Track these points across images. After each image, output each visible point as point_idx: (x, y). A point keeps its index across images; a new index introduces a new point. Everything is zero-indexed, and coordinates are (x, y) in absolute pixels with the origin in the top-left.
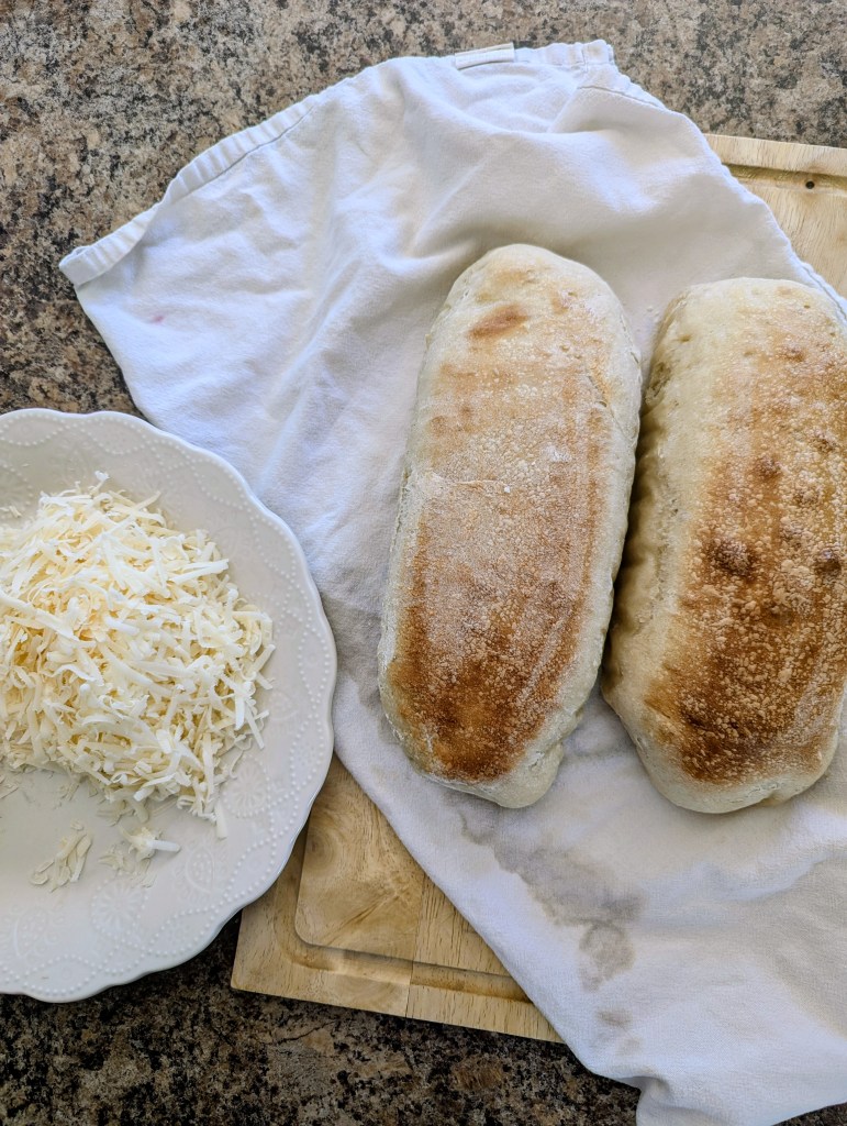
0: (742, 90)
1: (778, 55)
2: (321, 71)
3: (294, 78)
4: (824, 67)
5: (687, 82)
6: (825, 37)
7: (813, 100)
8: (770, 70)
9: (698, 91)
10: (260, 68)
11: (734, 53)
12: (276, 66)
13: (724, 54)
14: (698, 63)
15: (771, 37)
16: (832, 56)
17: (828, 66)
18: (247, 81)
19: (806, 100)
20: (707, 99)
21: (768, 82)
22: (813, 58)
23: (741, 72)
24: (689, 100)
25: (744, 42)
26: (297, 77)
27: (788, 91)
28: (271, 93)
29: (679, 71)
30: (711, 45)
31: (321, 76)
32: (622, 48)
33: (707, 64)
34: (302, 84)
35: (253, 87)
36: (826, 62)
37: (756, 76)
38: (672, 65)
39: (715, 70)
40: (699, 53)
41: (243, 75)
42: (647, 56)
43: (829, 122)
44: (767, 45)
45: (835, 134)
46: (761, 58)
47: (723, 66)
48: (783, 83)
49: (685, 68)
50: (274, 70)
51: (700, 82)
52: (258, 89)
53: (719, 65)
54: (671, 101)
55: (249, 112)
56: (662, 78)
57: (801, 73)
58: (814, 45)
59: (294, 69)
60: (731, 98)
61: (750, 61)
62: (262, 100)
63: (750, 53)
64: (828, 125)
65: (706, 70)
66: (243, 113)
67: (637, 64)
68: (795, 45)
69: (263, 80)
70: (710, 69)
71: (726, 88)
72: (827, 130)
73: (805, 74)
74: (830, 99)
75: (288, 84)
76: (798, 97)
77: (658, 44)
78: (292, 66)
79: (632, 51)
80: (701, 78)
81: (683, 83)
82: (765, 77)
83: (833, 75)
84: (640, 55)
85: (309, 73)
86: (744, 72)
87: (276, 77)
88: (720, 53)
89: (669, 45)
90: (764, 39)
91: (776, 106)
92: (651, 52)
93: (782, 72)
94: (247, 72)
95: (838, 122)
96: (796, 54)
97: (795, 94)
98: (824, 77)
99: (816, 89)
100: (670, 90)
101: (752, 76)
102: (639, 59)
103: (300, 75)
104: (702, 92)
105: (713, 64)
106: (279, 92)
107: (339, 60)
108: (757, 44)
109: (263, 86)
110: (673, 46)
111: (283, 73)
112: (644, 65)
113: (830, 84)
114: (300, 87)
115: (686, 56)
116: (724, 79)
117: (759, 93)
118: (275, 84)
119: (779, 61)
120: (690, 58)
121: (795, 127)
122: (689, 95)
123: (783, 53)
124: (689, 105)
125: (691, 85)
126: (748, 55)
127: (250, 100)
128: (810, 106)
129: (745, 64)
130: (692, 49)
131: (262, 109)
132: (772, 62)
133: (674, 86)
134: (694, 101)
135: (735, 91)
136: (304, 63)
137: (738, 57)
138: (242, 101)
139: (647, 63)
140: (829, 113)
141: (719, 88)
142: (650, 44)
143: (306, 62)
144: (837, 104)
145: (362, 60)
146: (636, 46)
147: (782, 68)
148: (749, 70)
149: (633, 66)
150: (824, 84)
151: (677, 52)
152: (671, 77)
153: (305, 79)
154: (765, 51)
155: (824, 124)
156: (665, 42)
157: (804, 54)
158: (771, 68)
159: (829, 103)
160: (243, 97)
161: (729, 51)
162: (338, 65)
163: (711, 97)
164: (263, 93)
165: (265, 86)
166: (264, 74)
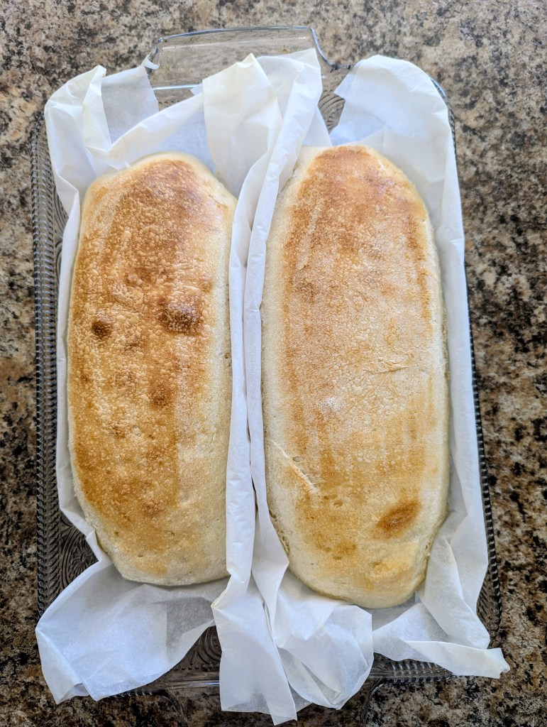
0: (397, 45)
1: (427, 19)
2: (69, 12)
3: (47, 16)
4: (462, 31)
5: (354, 36)
6: (465, 8)
7: (452, 56)
8: (420, 31)
9: (362, 44)
10: (21, 7)
11: (392, 16)
12: (35, 6)
13: (385, 16)
14: (364, 21)
15: (422, 5)
16: (469, 23)
17: (466, 30)
18: (11, 17)
19: (446, 56)
20: (369, 51)
21: (417, 40)
22: (454, 23)
23: (397, 31)
24: (354, 50)
25: (400, 8)
26: (50, 16)
27: (433, 48)
28: (28, 27)
29: (348, 27)
30: (375, 8)
31: (68, 16)
32: (304, 7)
33: (371, 23)
34: (53, 21)
35: (15, 22)
36: (464, 27)
37: (408, 34)
38: (343, 22)
39: (377, 28)
40: (365, 14)
41: (8, 11)
42: (324, 14)
43: (463, 74)
44: (419, 11)
45: (467, 84)
46: (413, 21)
47: (383, 25)
48: (429, 42)
49: (353, 25)
50: (33, 9)
51: (364, 37)
52: (18, 23)
53: (380, 24)
54: (340, 51)
55: (10, 41)
56: (334, 32)
57: (444, 35)
58: (455, 13)
59: (48, 9)
60: (387, 51)
61: (404, 23)
62: (21, 32)
63: (405, 16)
64: (463, 76)
65: (370, 28)
66: (5, 42)
67: (316, 19)
68: (441, 13)
69: (23, 16)
70: (373, 27)
71: (384, 43)
72: (461, 81)
73: (447, 36)
74: (465, 56)
75: (42, 21)
76: (440, 53)
77: (333, 5)
78: (46, 7)
79: (312, 9)
80: (365, 34)
81: (350, 37)
82: (415, 36)
83: (469, 38)
84: (318, 13)
85: (59, 13)
86: (399, 32)
87: (34, 14)
88: (381, 15)
89: (342, 6)
90: (417, 6)
91: (422, 59)
92: (327, 11)
93: (429, 33)
94: (11, 9)
95: (470, 75)
96: (440, 19)
97: (437, 51)
98: (461, 39)
99: (455, 48)
100: (340, 42)
101: (405, 34)
102: (318, 16)
103: (52, 14)
104: (365, 44)
105: (376, 23)
106: (35, 26)
107: (83, 4)
108: (411, 10)
109: (23, 21)
110: (345, 7)
111: (39, 11)
112: (321, 21)
113: (466, 45)
114: (52, 24)
115: (355, 16)
116: (383, 36)
117: (410, 48)
118: (32, 20)
119: (427, 24)
120: (357, 18)
121: (436, 77)
122: (354, 46)
123: (431, 19)
124: (354, 54)
125: (357, 39)
126: (403, 18)
127: (12, 32)
128: (449, 61)
129: (400, 25)
130: (359, 10)
131: (21, 39)
132: (421, 25)
133: (344, 39)
134: (358, 51)
135: (391, 45)
136: (56, 5)
137: (395, 19)
138: (6, 32)
139: (324, 19)
140: (464, 67)
141: (379, 43)
142: (327, 5)
143: (58, 4)
144: (470, 60)
145: (101, 5)
146: (316, 6)
147: (429, 29)
148: (403, 30)
149: (312, 21)
150: (461, 44)
151: (348, 12)
152: (342, 32)
153: (56, 18)
154: (417, 16)
155: (459, 76)
156: (339, 4)
157: (447, 20)
158: (421, 30)
159: (464, 60)
160: (7, 29)
161: (389, 14)
162: (82, 8)
163: (372, 49)
164: (22, 27)
165: (24, 21)
166: (24, 12)
